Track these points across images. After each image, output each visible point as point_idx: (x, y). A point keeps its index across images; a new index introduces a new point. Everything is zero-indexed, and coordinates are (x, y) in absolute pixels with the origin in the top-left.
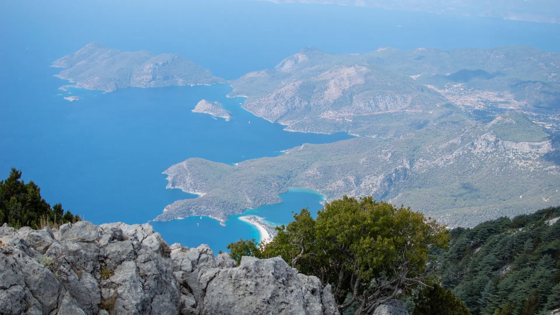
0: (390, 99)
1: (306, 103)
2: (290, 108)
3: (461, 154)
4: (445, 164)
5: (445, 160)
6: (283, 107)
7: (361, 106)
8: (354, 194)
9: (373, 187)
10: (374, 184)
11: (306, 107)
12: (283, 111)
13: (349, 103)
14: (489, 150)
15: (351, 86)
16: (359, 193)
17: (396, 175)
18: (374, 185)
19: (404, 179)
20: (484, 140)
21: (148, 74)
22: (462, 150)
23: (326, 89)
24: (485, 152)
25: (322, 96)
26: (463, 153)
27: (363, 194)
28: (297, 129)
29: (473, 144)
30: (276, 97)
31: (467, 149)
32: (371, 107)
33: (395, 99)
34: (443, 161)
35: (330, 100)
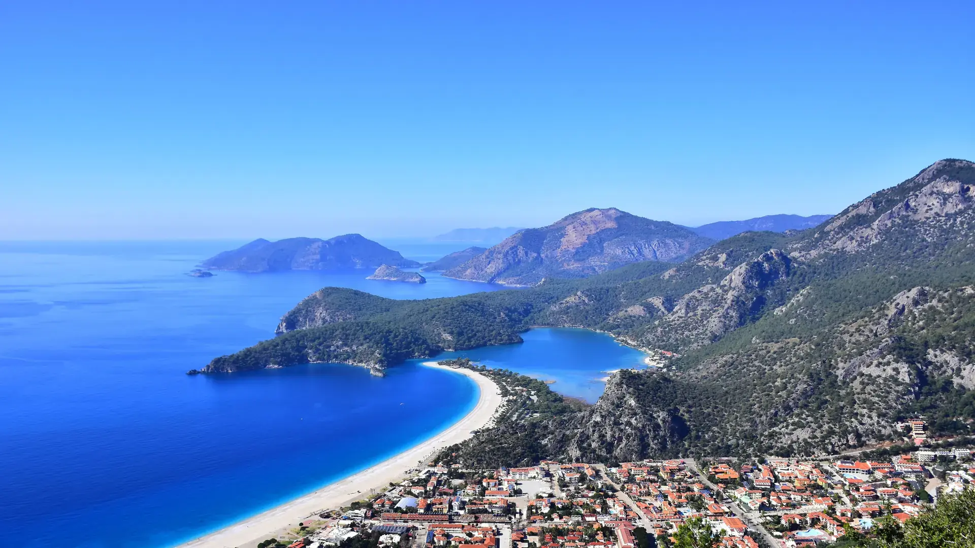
0: (659, 244)
1: (535, 255)
2: (512, 261)
3: (889, 225)
4: (859, 245)
5: (859, 239)
6: (501, 261)
7: (618, 253)
8: (683, 311)
9: (726, 291)
10: (725, 286)
11: (536, 258)
12: (501, 265)
13: (599, 251)
14: (950, 208)
15: (598, 230)
16: (693, 308)
17: (770, 265)
18: (726, 288)
19: (788, 275)
20: (931, 194)
21: (314, 254)
22: (890, 219)
23: (562, 236)
24: (943, 215)
25: (558, 245)
26: (892, 222)
27: (704, 308)
28: (525, 284)
29: (907, 206)
30: (489, 256)
31: (899, 215)
32: (633, 254)
33: (666, 244)
34: (854, 241)
35: (571, 249)
